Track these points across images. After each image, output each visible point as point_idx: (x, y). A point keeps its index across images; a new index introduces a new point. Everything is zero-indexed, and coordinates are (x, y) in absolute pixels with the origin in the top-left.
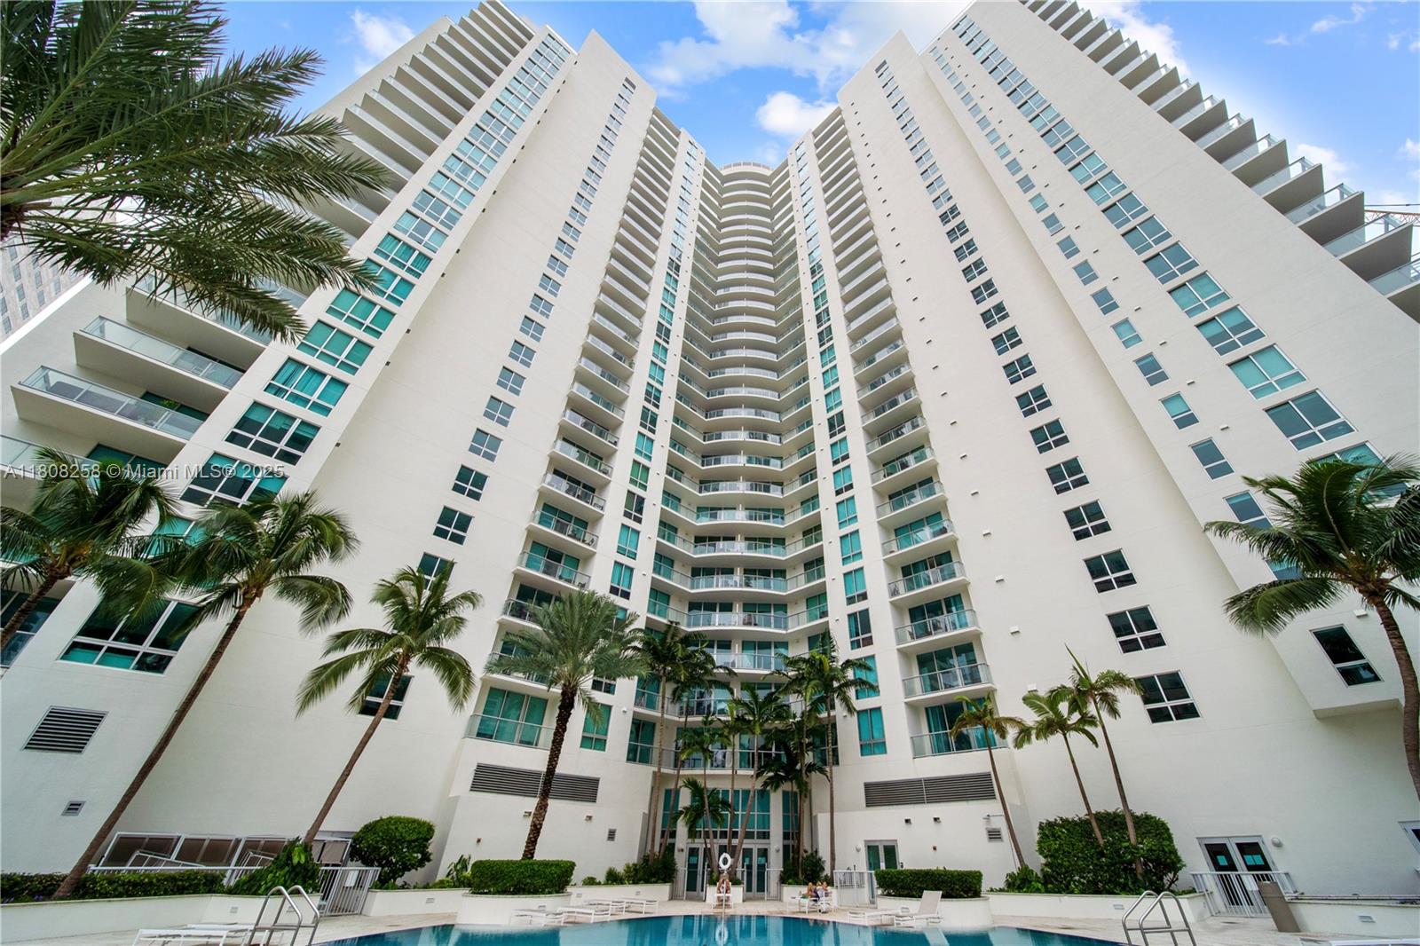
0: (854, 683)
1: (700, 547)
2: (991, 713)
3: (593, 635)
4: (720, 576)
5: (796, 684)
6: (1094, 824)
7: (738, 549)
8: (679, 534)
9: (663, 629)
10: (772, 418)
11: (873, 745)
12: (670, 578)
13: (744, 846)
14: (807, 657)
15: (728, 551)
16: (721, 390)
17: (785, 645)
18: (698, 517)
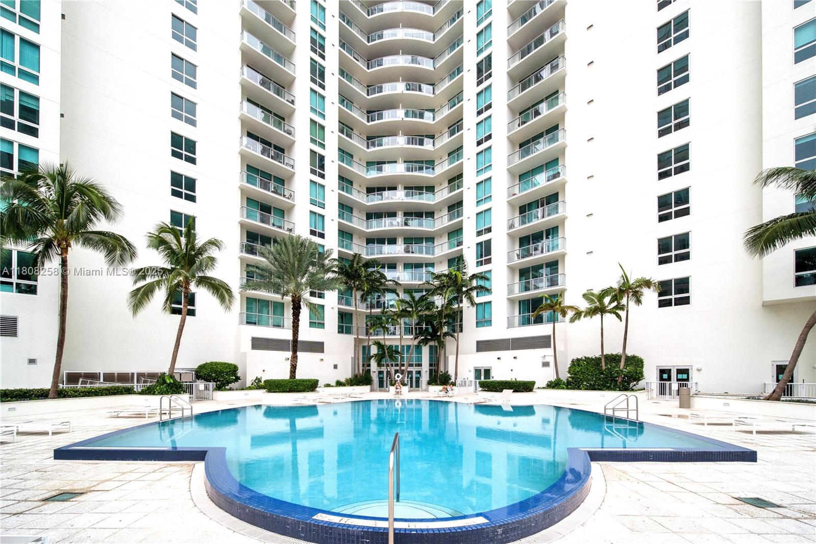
0: (476, 288)
1: (371, 196)
2: (560, 304)
3: (305, 265)
4: (387, 219)
5: (440, 290)
6: (603, 360)
7: (399, 196)
8: (354, 186)
9: (351, 258)
10: (426, 65)
11: (483, 321)
12: (351, 222)
13: (408, 370)
14: (446, 273)
15: (392, 199)
16: (379, 33)
17: (432, 265)
18: (368, 171)
